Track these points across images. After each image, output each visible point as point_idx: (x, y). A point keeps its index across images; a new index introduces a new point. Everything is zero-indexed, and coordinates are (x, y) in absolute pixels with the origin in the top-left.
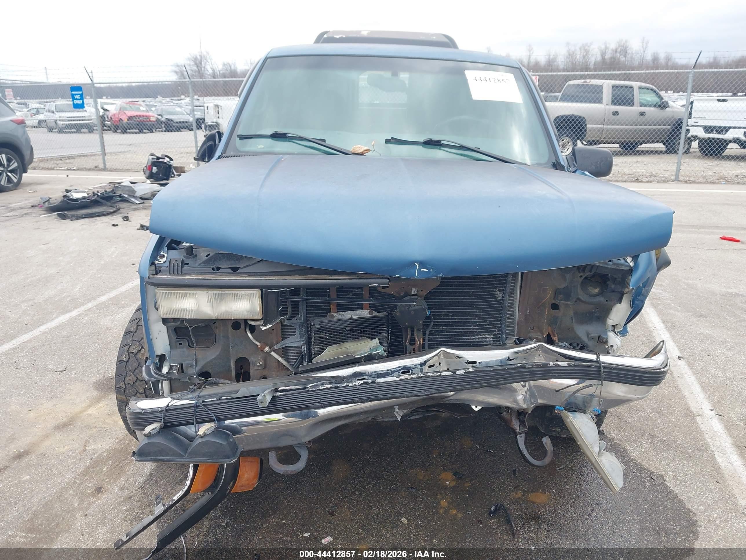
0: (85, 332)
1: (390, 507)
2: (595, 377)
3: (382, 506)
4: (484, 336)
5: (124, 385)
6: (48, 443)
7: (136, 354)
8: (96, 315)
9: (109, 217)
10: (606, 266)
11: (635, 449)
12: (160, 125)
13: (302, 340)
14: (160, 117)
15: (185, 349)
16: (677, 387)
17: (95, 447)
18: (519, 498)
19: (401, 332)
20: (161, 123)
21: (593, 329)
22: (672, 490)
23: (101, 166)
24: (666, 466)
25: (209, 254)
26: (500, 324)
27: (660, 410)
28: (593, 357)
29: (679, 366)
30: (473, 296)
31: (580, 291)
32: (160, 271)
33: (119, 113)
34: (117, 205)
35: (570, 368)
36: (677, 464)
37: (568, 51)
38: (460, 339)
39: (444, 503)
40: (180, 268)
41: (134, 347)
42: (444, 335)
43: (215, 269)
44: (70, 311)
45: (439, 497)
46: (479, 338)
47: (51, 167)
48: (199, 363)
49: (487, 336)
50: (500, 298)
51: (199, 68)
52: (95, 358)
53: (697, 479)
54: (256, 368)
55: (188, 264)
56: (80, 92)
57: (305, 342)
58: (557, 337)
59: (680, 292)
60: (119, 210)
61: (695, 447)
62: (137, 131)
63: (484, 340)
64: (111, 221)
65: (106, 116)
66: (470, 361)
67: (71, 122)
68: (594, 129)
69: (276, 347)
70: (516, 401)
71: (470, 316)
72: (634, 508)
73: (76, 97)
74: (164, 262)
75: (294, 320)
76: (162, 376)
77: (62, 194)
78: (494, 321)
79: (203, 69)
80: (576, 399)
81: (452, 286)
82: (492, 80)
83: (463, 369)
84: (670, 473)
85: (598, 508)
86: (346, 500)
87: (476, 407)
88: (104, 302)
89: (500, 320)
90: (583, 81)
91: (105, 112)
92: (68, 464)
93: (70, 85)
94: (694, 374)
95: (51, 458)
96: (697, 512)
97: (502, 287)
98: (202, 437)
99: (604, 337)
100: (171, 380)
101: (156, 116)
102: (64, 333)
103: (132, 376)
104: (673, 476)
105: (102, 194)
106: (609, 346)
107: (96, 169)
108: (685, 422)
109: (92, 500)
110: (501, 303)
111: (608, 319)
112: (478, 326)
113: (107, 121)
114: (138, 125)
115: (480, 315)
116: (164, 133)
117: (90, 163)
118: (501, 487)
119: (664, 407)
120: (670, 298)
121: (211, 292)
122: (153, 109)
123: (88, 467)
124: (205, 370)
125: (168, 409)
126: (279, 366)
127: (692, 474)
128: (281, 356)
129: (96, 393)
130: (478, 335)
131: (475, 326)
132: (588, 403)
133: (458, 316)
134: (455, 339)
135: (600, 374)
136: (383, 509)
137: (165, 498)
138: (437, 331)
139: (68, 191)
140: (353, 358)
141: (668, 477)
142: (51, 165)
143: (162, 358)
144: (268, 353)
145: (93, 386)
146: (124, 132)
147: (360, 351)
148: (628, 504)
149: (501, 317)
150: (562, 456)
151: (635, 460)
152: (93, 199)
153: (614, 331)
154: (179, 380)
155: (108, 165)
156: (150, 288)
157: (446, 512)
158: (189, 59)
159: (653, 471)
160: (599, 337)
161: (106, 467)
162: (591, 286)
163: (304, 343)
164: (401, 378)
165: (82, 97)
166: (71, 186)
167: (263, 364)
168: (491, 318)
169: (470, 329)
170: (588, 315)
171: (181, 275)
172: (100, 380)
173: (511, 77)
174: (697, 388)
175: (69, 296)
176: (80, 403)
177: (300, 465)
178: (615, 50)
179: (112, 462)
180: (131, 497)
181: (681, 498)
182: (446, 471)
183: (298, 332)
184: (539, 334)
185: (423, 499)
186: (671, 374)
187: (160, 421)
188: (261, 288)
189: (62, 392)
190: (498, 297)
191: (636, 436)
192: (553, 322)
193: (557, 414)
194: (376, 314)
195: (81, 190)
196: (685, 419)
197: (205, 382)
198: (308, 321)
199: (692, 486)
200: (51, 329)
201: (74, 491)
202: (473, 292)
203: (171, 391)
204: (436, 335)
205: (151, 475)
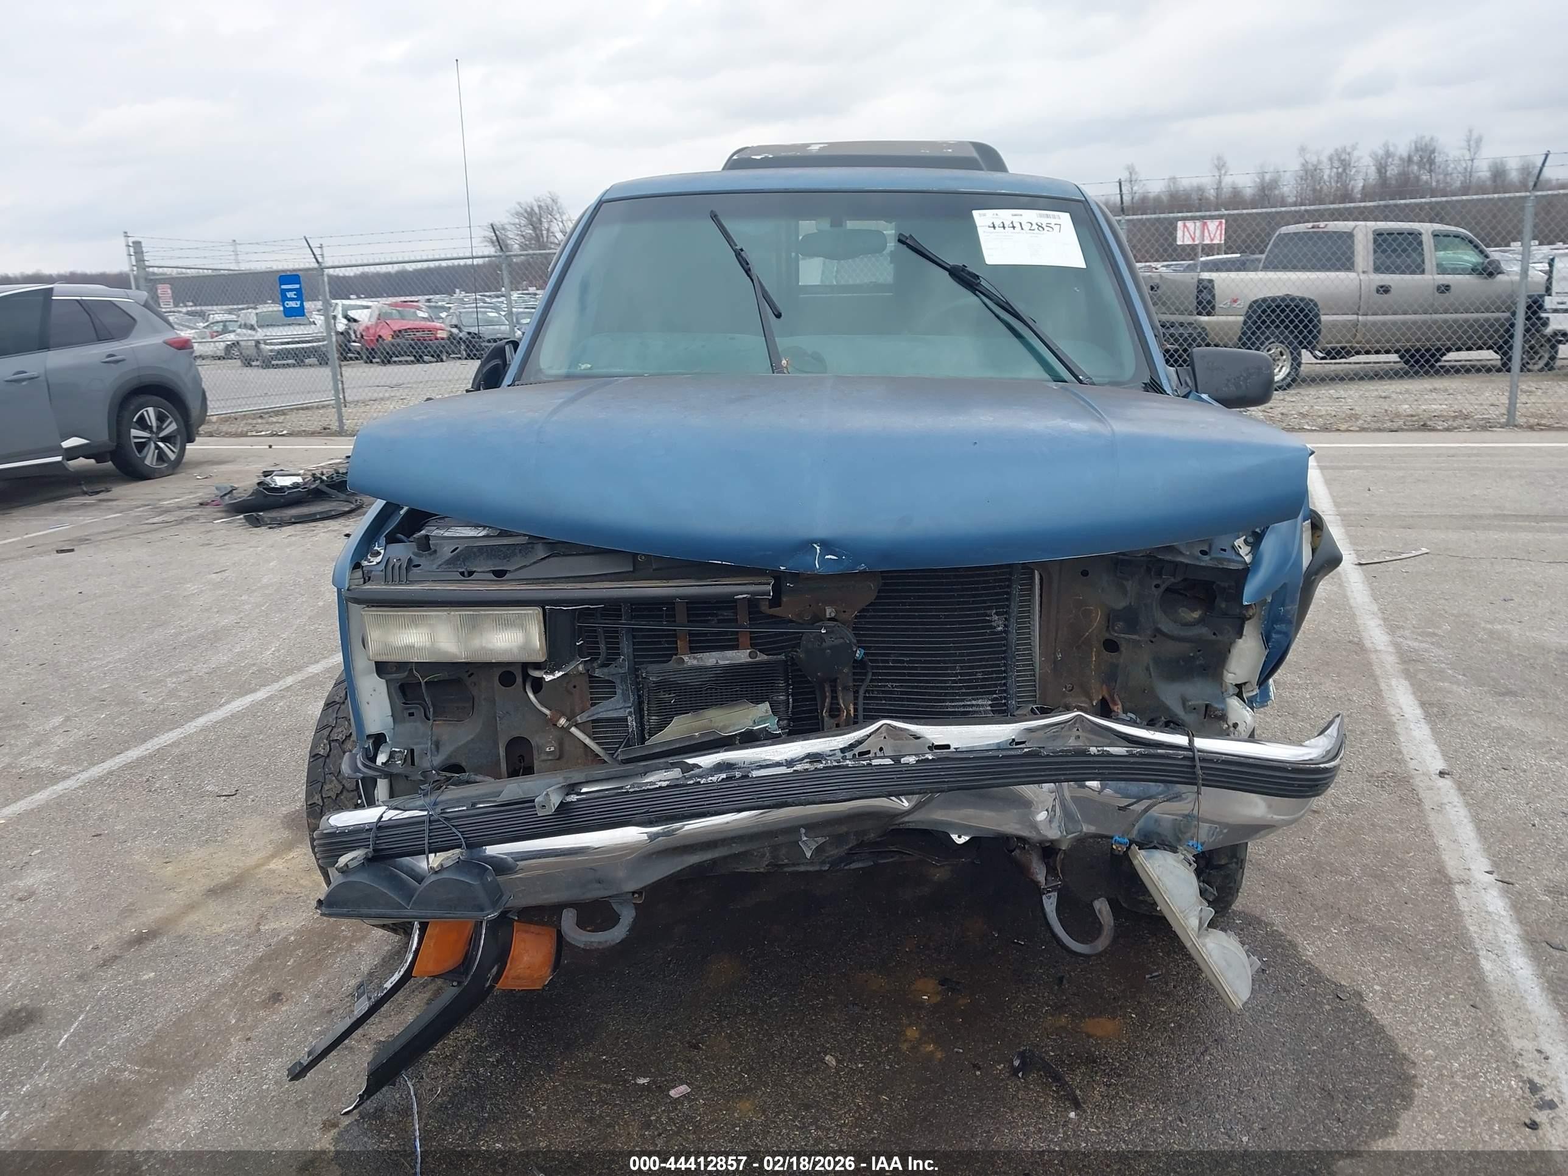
0: (277, 728)
1: (807, 1037)
2: (1187, 778)
3: (792, 1035)
4: (974, 702)
5: (320, 800)
6: (193, 917)
7: (343, 742)
8: (300, 698)
9: (341, 521)
10: (1197, 563)
11: (1313, 943)
12: (456, 346)
13: (627, 705)
14: (455, 330)
15: (418, 724)
16: (1426, 829)
17: (276, 926)
18: (1062, 1027)
19: (813, 692)
20: (459, 343)
21: (1197, 691)
22: (1375, 1018)
23: (335, 426)
24: (1372, 976)
25: (457, 548)
26: (1005, 678)
27: (1379, 872)
28: (1182, 740)
29: (1439, 789)
30: (946, 623)
31: (1158, 614)
32: (369, 578)
33: (377, 325)
34: (358, 498)
35: (1132, 760)
36: (1396, 972)
37: (1304, 165)
38: (927, 707)
39: (912, 1033)
40: (404, 571)
41: (340, 730)
42: (895, 699)
43: (466, 574)
44: (254, 691)
45: (905, 1021)
46: (964, 706)
47: (242, 431)
48: (441, 749)
49: (980, 702)
50: (1000, 629)
51: (538, 232)
52: (290, 772)
53: (1432, 999)
54: (544, 757)
55: (419, 565)
56: (297, 286)
57: (632, 710)
58: (1120, 706)
59: (1470, 647)
60: (360, 507)
61: (1439, 940)
62: (412, 358)
63: (974, 709)
64: (344, 529)
65: (352, 333)
66: (936, 744)
67: (283, 346)
68: (1334, 324)
69: (579, 719)
70: (1034, 826)
71: (945, 662)
72: (1289, 1049)
73: (290, 295)
74: (378, 563)
75: (612, 669)
76: (376, 769)
77: (257, 481)
78: (992, 673)
79: (545, 232)
80: (1159, 825)
81: (904, 604)
82: (1026, 227)
83: (915, 755)
84: (1377, 987)
85: (1217, 1048)
86: (725, 1023)
87: (960, 837)
88: (317, 674)
89: (1005, 672)
90: (1310, 225)
91: (350, 324)
92: (225, 953)
93: (278, 271)
94: (1467, 804)
95: (196, 944)
96: (1419, 1060)
97: (1002, 607)
98: (436, 872)
99: (1216, 706)
100: (391, 777)
101: (449, 329)
102: (239, 730)
103: (335, 782)
104: (1382, 992)
105: (330, 477)
106: (1231, 724)
107: (325, 432)
108: (1428, 895)
109: (262, 1013)
110: (1005, 639)
111: (1225, 672)
112: (960, 681)
113: (355, 342)
114: (413, 348)
115: (963, 661)
116: (465, 362)
117: (315, 421)
118: (1029, 1007)
119: (1389, 867)
120: (1447, 659)
121: (457, 613)
122: (444, 315)
123: (261, 959)
124: (453, 761)
125: (380, 826)
126: (586, 755)
127: (1423, 990)
128: (590, 737)
129: (286, 834)
130: (963, 700)
131: (955, 682)
132: (1185, 833)
133: (920, 662)
134: (918, 706)
135: (1194, 773)
136: (793, 1041)
137: (393, 1013)
138: (883, 692)
139: (267, 474)
140: (716, 737)
141: (1371, 995)
142: (241, 427)
143: (379, 740)
144: (565, 730)
145: (282, 822)
146: (387, 361)
147: (734, 725)
148: (1280, 1042)
149: (1005, 665)
150: (1161, 954)
151: (1309, 963)
152: (313, 486)
153: (1240, 695)
154: (407, 777)
155: (348, 424)
156: (354, 608)
157: (914, 1048)
158: (518, 214)
159: (1343, 983)
160: (1207, 706)
161: (292, 960)
162: (1183, 606)
163: (631, 712)
164: (795, 768)
165: (300, 296)
166: (276, 465)
167: (558, 750)
168: (986, 666)
169: (946, 688)
170: (1182, 663)
171: (406, 584)
172: (297, 811)
173: (1065, 218)
174: (1467, 832)
175: (254, 665)
176: (257, 850)
177: (617, 934)
178: (1406, 159)
179: (303, 952)
180: (332, 1011)
181: (1391, 1034)
182: (926, 977)
183: (619, 691)
184: (1084, 699)
185: (873, 1024)
186: (1418, 805)
187: (367, 846)
188: (541, 603)
189: (227, 832)
190: (995, 628)
191: (1321, 918)
192: (1111, 676)
193: (1117, 852)
194: (762, 657)
195: (293, 472)
196: (1430, 888)
197: (449, 779)
198: (637, 670)
199: (1419, 1013)
200: (217, 722)
201: (231, 999)
202: (946, 617)
203: (392, 795)
204: (881, 699)
205: (370, 974)
